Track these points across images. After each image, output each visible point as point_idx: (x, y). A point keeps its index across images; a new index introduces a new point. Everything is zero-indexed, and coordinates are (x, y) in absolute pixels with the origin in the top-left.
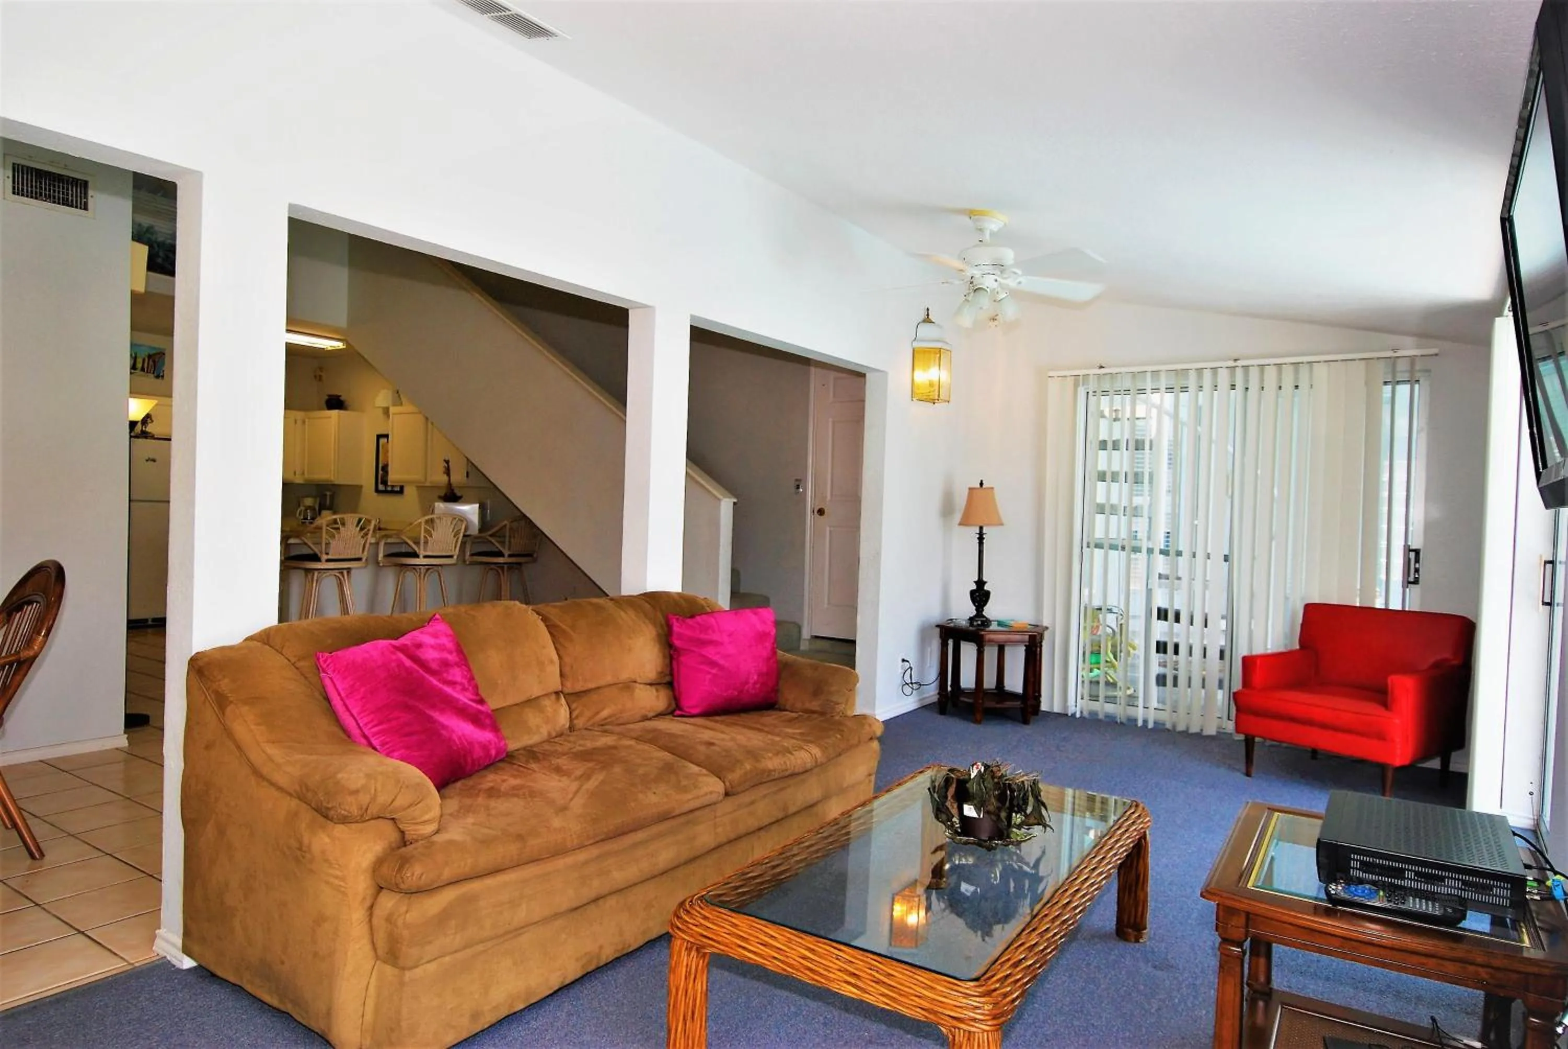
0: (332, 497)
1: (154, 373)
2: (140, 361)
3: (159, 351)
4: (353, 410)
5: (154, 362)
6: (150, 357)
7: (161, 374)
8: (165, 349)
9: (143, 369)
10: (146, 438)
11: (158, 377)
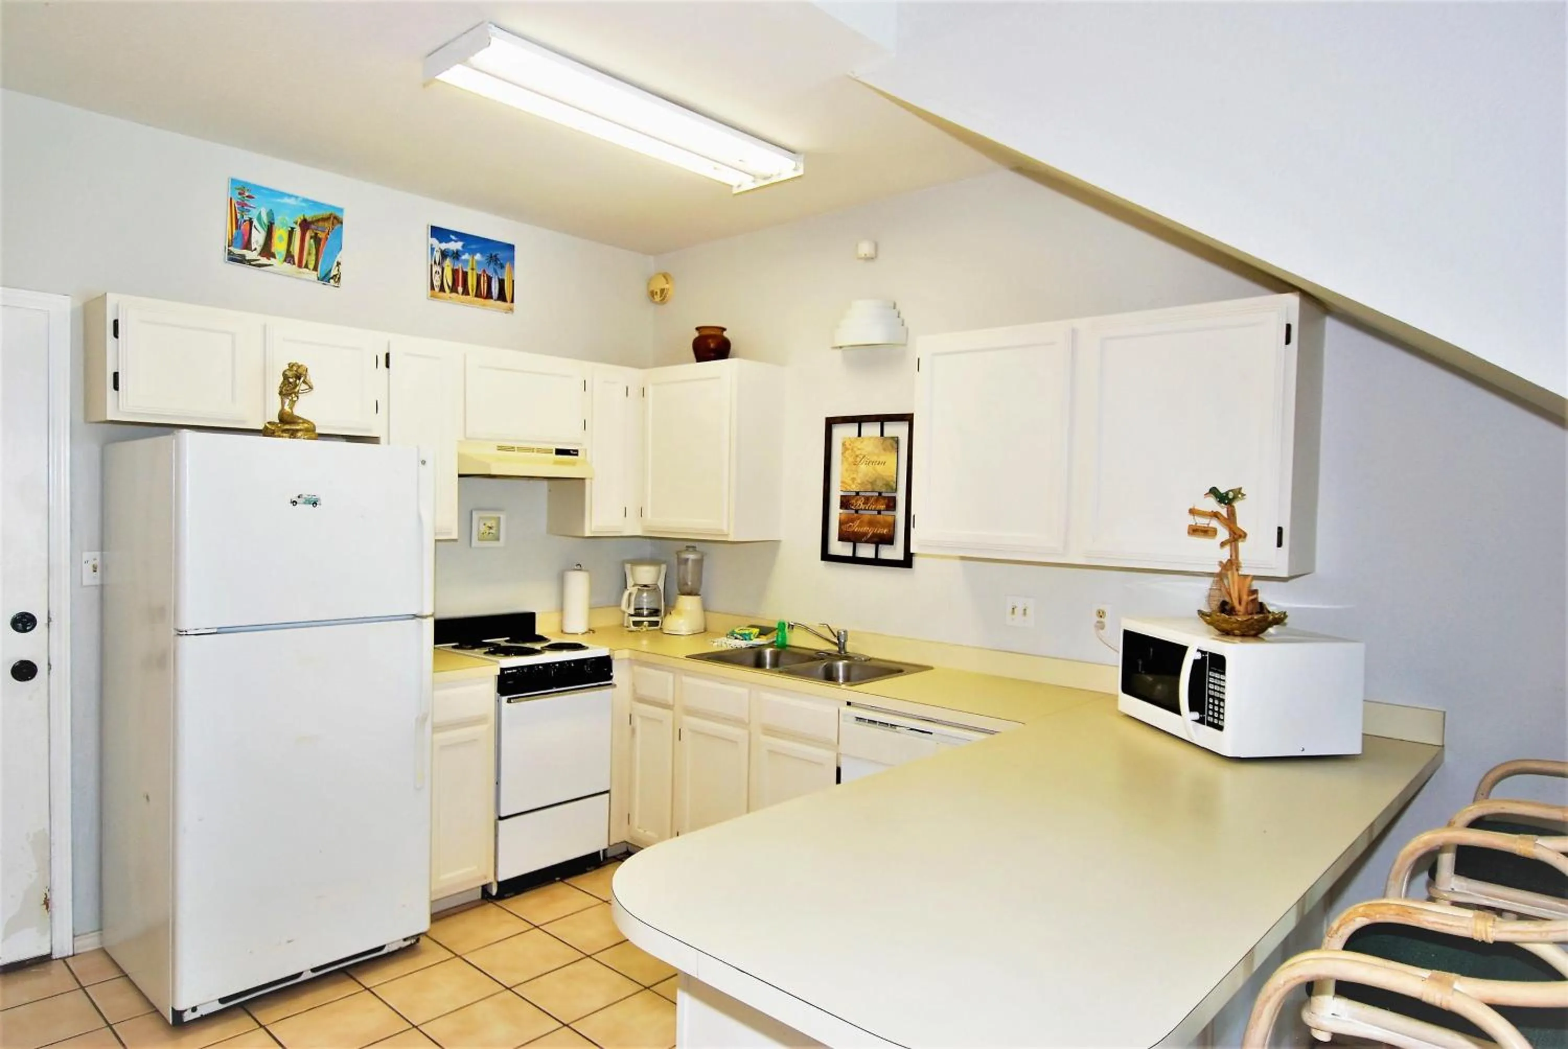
0: (699, 563)
1: (315, 269)
2: (280, 235)
3: (324, 213)
4: (745, 358)
5: (317, 240)
6: (305, 225)
7: (334, 272)
8: (341, 210)
9: (289, 258)
10: (293, 434)
11: (325, 278)
